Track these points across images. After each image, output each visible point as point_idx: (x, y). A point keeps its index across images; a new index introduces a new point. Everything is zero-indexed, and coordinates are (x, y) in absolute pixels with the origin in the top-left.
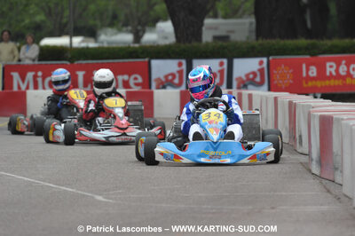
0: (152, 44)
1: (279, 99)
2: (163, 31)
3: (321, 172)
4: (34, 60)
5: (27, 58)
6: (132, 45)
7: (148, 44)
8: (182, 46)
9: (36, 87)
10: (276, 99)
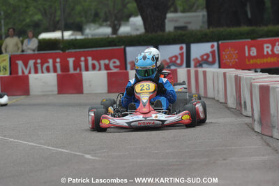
0: (126, 35)
1: (227, 74)
2: (134, 24)
3: (262, 129)
4: (34, 51)
5: (29, 49)
6: (110, 36)
7: (123, 35)
8: (150, 35)
9: (36, 72)
10: (225, 74)
